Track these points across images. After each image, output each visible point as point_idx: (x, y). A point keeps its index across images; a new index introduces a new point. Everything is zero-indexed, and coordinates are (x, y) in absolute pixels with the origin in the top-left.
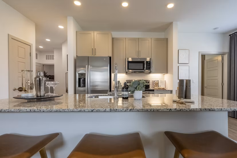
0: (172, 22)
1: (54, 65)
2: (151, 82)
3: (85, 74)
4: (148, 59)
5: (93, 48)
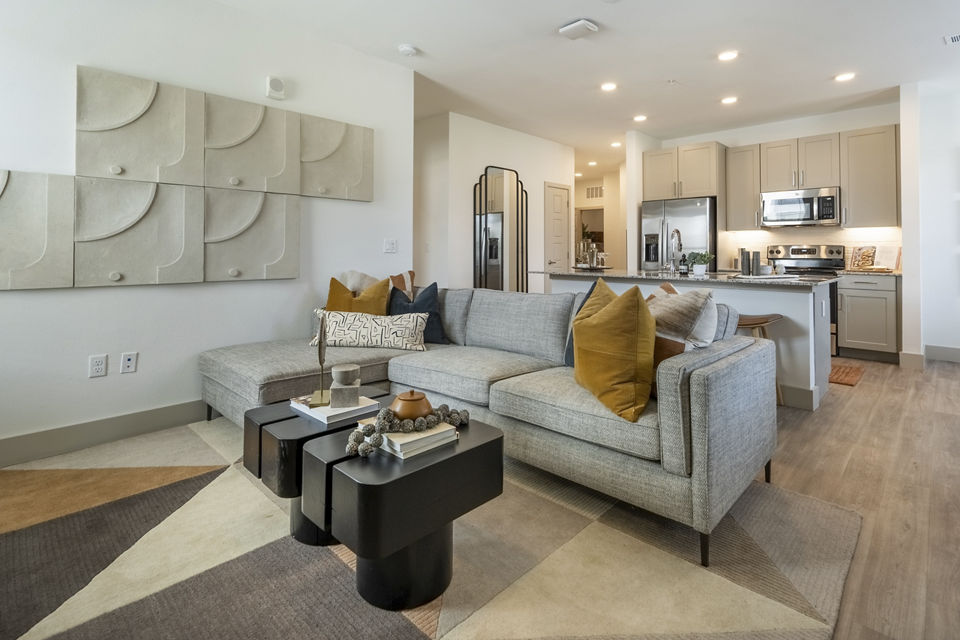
0: (899, 87)
1: (603, 210)
2: (849, 255)
3: (657, 235)
4: (824, 193)
5: (676, 181)
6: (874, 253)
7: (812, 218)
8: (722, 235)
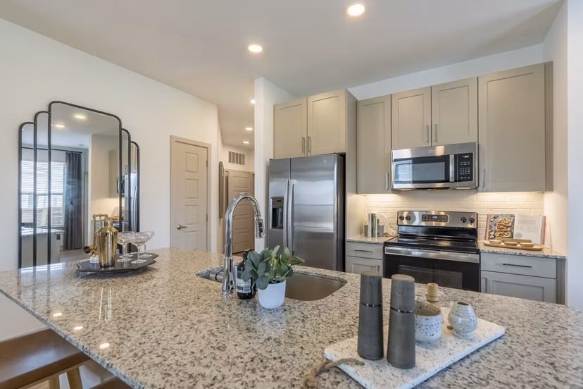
3: (283, 198)
5: (305, 137)
6: (513, 222)
7: (447, 181)
8: (351, 198)
